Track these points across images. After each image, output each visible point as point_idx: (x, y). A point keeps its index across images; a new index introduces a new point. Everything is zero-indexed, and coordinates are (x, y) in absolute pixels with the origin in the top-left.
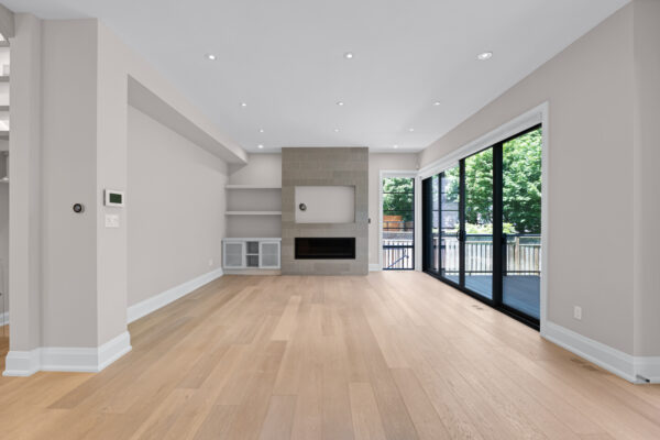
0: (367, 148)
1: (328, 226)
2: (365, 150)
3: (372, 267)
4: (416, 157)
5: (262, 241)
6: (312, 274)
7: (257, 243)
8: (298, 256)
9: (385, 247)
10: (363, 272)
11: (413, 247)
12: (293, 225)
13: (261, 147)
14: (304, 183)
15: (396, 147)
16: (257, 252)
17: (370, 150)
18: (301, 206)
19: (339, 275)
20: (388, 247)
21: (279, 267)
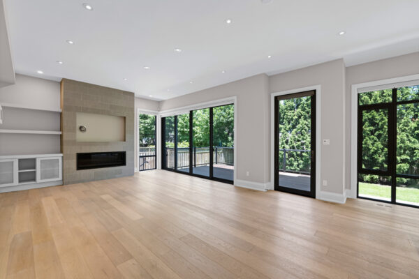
0: (133, 93)
1: (106, 143)
2: (132, 94)
3: (136, 170)
4: (159, 104)
5: (40, 158)
6: (94, 180)
7: (34, 160)
8: (79, 168)
9: (140, 157)
10: (131, 174)
11: (156, 156)
12: (74, 143)
13: (40, 72)
14: (85, 110)
15: (151, 96)
16: (34, 168)
17: (135, 96)
18: (81, 128)
19: (114, 177)
20: (143, 157)
21: (60, 178)
